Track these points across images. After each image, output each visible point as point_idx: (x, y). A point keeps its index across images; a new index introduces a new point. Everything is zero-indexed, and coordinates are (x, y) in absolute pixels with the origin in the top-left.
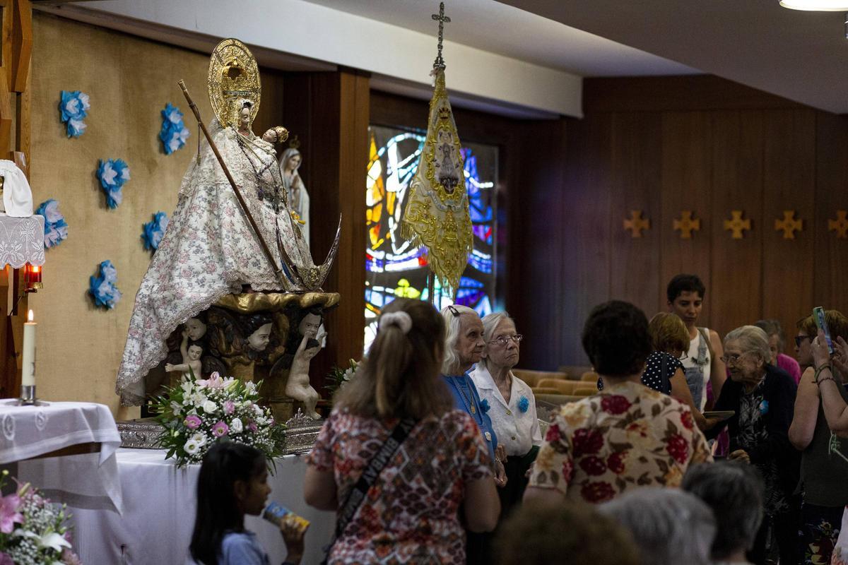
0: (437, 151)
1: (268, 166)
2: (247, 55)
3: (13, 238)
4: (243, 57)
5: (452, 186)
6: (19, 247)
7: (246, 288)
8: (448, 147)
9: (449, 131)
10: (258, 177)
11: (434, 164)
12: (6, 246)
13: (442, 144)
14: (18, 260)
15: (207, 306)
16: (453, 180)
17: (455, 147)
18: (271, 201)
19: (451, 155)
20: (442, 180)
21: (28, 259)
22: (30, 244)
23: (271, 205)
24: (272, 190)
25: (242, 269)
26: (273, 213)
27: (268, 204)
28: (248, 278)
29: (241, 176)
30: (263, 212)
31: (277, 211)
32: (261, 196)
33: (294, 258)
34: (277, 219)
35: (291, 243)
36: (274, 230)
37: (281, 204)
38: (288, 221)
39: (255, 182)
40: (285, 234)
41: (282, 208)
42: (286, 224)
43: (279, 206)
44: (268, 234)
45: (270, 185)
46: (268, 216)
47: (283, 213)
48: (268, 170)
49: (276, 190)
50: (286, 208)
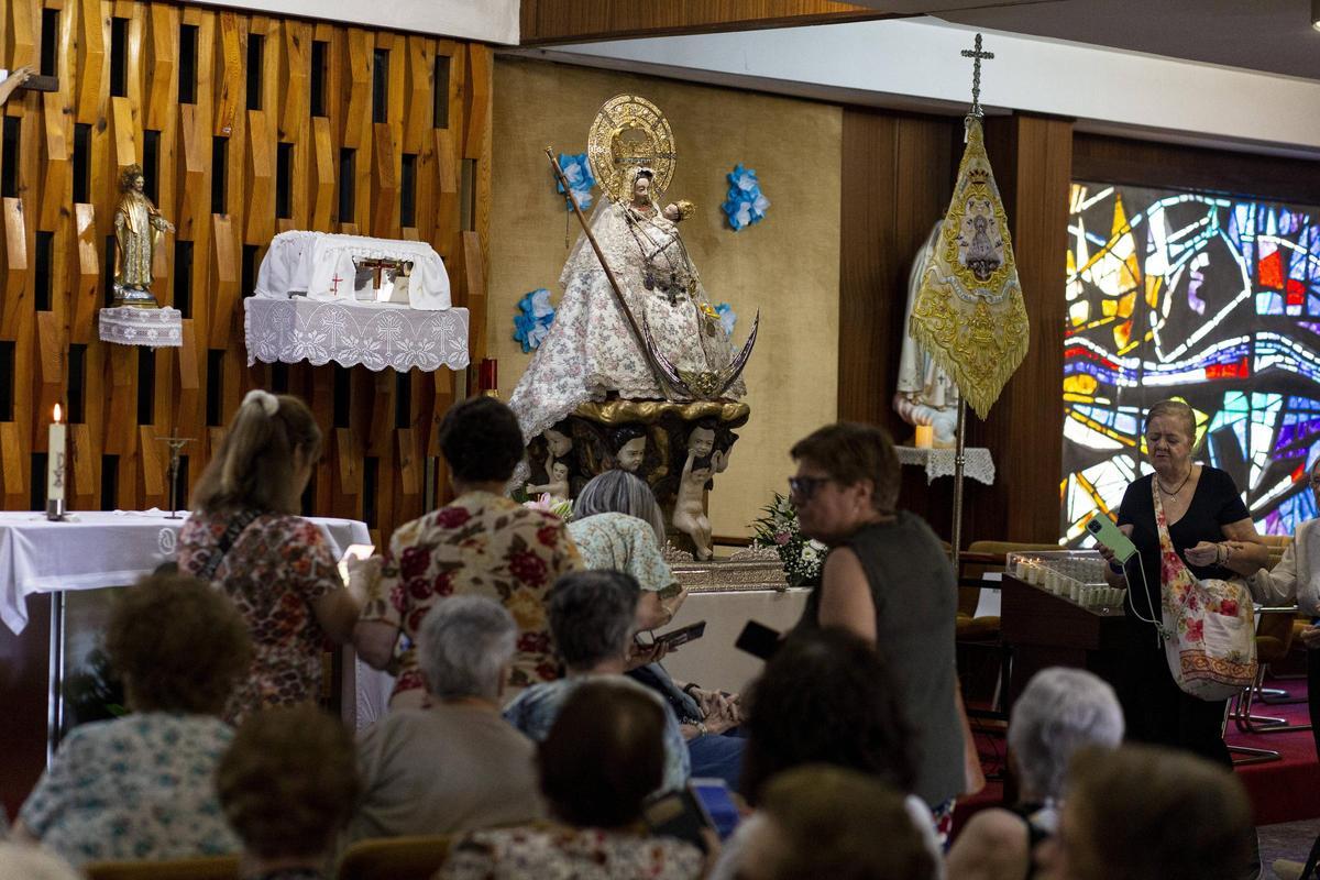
0: (964, 225)
1: (663, 249)
2: (655, 113)
3: (422, 335)
4: (646, 115)
5: (987, 270)
6: (430, 346)
7: (613, 396)
8: (984, 220)
9: (985, 199)
10: (648, 263)
11: (959, 242)
12: (411, 344)
13: (973, 217)
14: (429, 362)
15: (565, 416)
16: (990, 263)
17: (996, 220)
18: (665, 290)
19: (988, 230)
20: (970, 262)
21: (443, 360)
22: (447, 342)
23: (666, 296)
24: (667, 277)
25: (609, 373)
26: (667, 305)
27: (661, 294)
28: (616, 382)
29: (622, 261)
30: (650, 303)
31: (674, 302)
32: (649, 285)
33: (692, 360)
34: (671, 314)
35: (688, 341)
36: (663, 326)
37: (681, 295)
38: (690, 315)
39: (644, 269)
40: (680, 331)
41: (683, 300)
42: (684, 318)
43: (677, 297)
44: (652, 331)
45: (663, 271)
46: (657, 309)
47: (684, 305)
48: (661, 253)
49: (673, 278)
50: (691, 299)
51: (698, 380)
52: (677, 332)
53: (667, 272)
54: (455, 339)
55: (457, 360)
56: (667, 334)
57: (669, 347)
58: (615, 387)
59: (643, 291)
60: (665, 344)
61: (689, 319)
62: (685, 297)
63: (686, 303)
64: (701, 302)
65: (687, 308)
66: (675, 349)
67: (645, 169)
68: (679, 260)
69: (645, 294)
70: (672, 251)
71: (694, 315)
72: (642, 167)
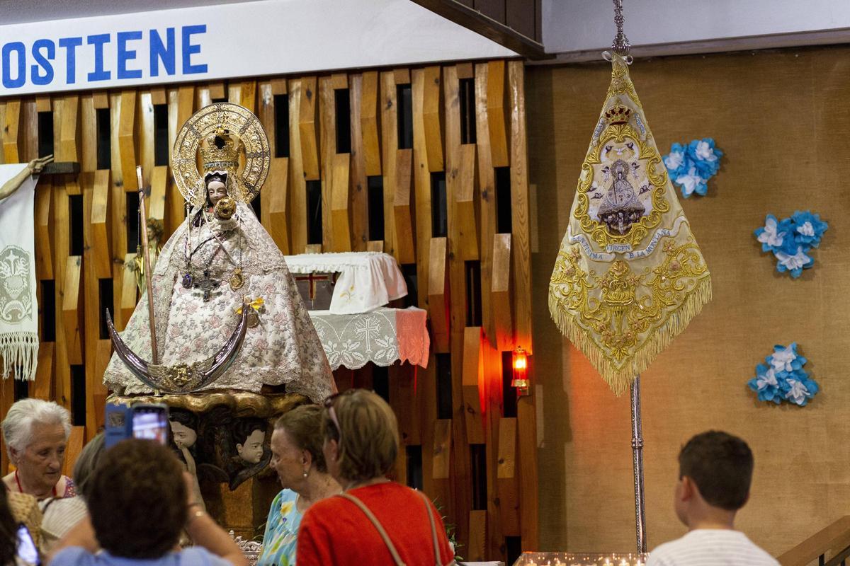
0: (599, 174)
1: (199, 247)
3: (346, 337)
5: (627, 222)
6: (356, 346)
8: (626, 165)
9: (628, 141)
10: (188, 262)
11: (591, 195)
12: (335, 346)
13: (610, 163)
14: (354, 360)
16: (631, 213)
17: (641, 163)
19: (630, 177)
20: (603, 216)
21: (369, 358)
22: (372, 341)
24: (200, 274)
26: (200, 301)
27: (197, 291)
30: (179, 301)
31: (207, 298)
32: (187, 284)
34: (198, 309)
35: (206, 335)
36: (184, 322)
37: (219, 290)
38: (222, 308)
39: (184, 268)
40: (200, 326)
41: (219, 294)
42: (212, 313)
43: (214, 292)
44: (170, 328)
45: (198, 268)
46: (184, 306)
47: (218, 299)
48: (199, 252)
49: (207, 274)
50: (233, 292)
51: (169, 373)
52: (196, 327)
53: (201, 269)
54: (382, 338)
55: (385, 357)
56: (185, 330)
57: (183, 341)
59: (178, 291)
60: (180, 339)
61: (218, 312)
62: (223, 291)
63: (221, 298)
64: (248, 293)
65: (221, 303)
66: (188, 344)
67: (216, 172)
68: (217, 256)
69: (179, 293)
70: (208, 248)
71: (228, 309)
72: (213, 171)
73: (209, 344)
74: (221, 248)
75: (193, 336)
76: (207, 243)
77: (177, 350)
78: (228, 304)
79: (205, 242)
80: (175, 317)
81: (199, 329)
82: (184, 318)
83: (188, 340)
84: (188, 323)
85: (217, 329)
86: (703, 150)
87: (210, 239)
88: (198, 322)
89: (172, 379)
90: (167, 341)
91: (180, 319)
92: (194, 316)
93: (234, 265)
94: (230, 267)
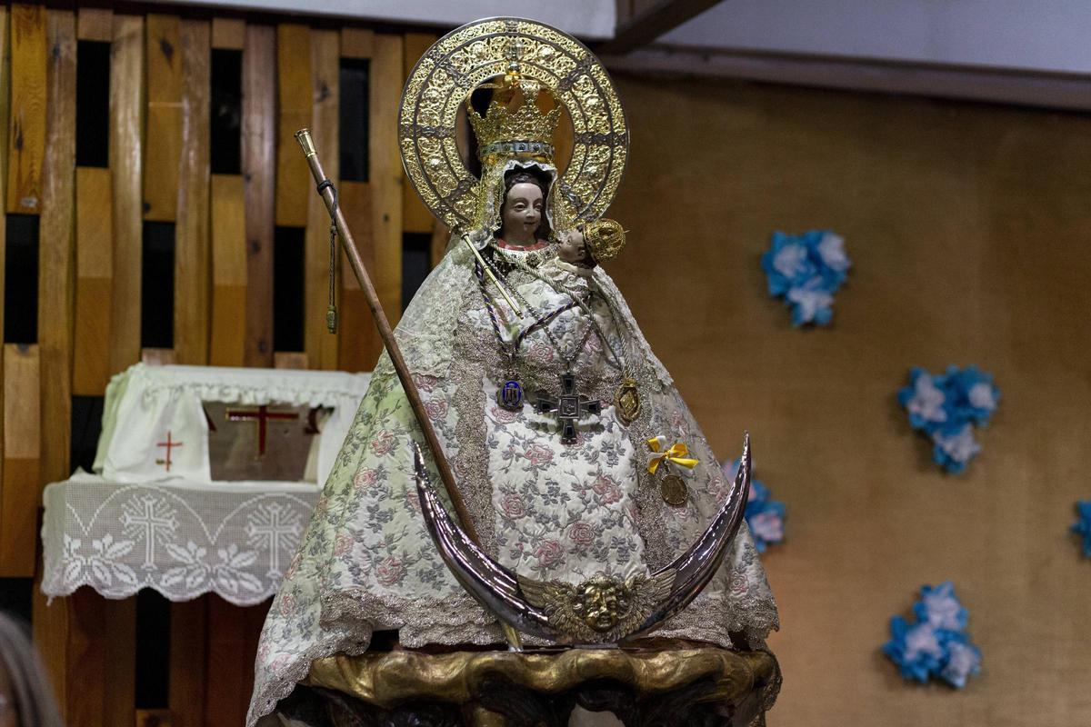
10: (508, 354)
23: (552, 422)
24: (552, 381)
25: (379, 591)
26: (553, 443)
27: (541, 418)
28: (395, 611)
29: (447, 353)
30: (503, 439)
31: (570, 435)
32: (510, 401)
33: (601, 556)
34: (556, 458)
35: (595, 517)
36: (531, 485)
37: (593, 419)
38: (613, 461)
39: (498, 366)
40: (574, 495)
41: (597, 428)
42: (594, 468)
43: (581, 423)
44: (498, 498)
45: (544, 369)
46: (519, 449)
47: (597, 440)
48: (541, 332)
49: (568, 382)
50: (622, 426)
51: (575, 600)
52: (565, 497)
53: (552, 370)
56: (538, 503)
57: (539, 529)
58: (392, 621)
59: (490, 414)
60: (530, 524)
61: (606, 470)
62: (605, 423)
63: (604, 436)
64: (653, 432)
65: (606, 447)
66: (554, 535)
67: (529, 164)
68: (587, 346)
69: (494, 418)
70: (568, 326)
71: (624, 461)
72: (522, 160)
73: (606, 537)
74: (595, 327)
75: (563, 517)
76: (563, 314)
77: (528, 547)
78: (622, 452)
79: (560, 311)
80: (506, 473)
81: (574, 502)
82: (530, 475)
83: (551, 525)
84: (543, 488)
85: (615, 506)
86: (833, 251)
87: (569, 307)
88: (566, 487)
89: (583, 614)
90: (499, 526)
91: (518, 477)
92: (552, 473)
93: (620, 368)
94: (609, 373)
